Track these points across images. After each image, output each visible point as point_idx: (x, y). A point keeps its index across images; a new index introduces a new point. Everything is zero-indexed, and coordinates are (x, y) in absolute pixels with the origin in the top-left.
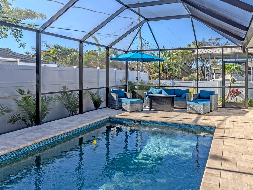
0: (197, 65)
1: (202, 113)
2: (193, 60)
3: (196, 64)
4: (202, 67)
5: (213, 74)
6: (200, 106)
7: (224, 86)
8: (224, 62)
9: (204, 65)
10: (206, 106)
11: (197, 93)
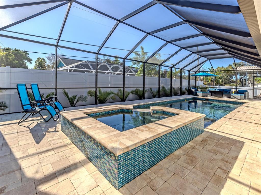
0: (237, 78)
1: (239, 99)
2: (233, 75)
3: (235, 77)
4: (240, 79)
5: (250, 84)
6: (238, 96)
7: (254, 88)
8: (254, 77)
9: (242, 78)
10: (241, 96)
11: (237, 91)
